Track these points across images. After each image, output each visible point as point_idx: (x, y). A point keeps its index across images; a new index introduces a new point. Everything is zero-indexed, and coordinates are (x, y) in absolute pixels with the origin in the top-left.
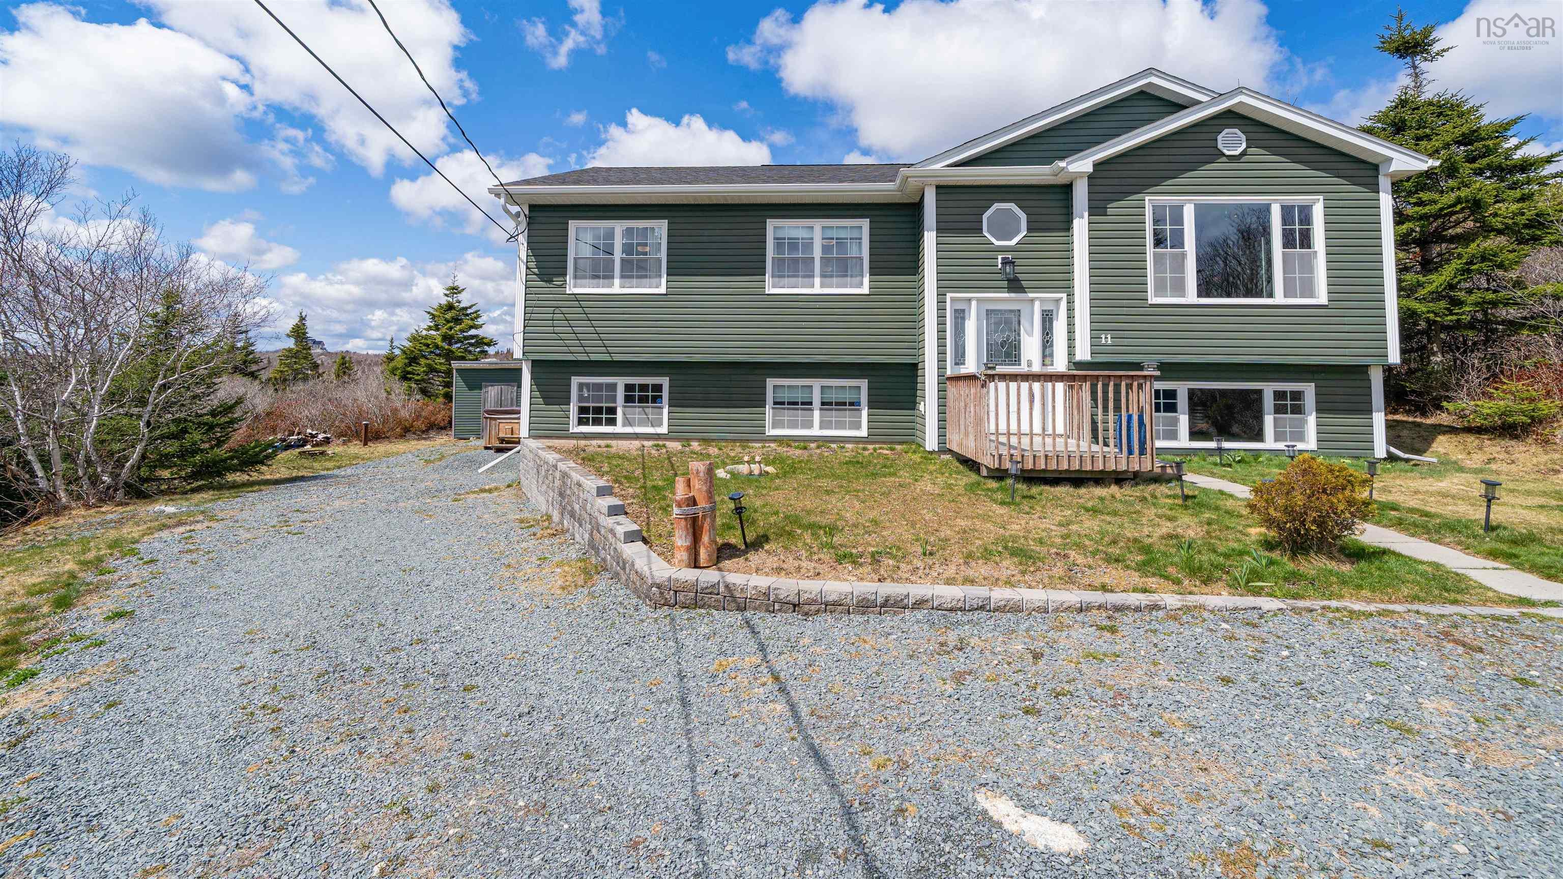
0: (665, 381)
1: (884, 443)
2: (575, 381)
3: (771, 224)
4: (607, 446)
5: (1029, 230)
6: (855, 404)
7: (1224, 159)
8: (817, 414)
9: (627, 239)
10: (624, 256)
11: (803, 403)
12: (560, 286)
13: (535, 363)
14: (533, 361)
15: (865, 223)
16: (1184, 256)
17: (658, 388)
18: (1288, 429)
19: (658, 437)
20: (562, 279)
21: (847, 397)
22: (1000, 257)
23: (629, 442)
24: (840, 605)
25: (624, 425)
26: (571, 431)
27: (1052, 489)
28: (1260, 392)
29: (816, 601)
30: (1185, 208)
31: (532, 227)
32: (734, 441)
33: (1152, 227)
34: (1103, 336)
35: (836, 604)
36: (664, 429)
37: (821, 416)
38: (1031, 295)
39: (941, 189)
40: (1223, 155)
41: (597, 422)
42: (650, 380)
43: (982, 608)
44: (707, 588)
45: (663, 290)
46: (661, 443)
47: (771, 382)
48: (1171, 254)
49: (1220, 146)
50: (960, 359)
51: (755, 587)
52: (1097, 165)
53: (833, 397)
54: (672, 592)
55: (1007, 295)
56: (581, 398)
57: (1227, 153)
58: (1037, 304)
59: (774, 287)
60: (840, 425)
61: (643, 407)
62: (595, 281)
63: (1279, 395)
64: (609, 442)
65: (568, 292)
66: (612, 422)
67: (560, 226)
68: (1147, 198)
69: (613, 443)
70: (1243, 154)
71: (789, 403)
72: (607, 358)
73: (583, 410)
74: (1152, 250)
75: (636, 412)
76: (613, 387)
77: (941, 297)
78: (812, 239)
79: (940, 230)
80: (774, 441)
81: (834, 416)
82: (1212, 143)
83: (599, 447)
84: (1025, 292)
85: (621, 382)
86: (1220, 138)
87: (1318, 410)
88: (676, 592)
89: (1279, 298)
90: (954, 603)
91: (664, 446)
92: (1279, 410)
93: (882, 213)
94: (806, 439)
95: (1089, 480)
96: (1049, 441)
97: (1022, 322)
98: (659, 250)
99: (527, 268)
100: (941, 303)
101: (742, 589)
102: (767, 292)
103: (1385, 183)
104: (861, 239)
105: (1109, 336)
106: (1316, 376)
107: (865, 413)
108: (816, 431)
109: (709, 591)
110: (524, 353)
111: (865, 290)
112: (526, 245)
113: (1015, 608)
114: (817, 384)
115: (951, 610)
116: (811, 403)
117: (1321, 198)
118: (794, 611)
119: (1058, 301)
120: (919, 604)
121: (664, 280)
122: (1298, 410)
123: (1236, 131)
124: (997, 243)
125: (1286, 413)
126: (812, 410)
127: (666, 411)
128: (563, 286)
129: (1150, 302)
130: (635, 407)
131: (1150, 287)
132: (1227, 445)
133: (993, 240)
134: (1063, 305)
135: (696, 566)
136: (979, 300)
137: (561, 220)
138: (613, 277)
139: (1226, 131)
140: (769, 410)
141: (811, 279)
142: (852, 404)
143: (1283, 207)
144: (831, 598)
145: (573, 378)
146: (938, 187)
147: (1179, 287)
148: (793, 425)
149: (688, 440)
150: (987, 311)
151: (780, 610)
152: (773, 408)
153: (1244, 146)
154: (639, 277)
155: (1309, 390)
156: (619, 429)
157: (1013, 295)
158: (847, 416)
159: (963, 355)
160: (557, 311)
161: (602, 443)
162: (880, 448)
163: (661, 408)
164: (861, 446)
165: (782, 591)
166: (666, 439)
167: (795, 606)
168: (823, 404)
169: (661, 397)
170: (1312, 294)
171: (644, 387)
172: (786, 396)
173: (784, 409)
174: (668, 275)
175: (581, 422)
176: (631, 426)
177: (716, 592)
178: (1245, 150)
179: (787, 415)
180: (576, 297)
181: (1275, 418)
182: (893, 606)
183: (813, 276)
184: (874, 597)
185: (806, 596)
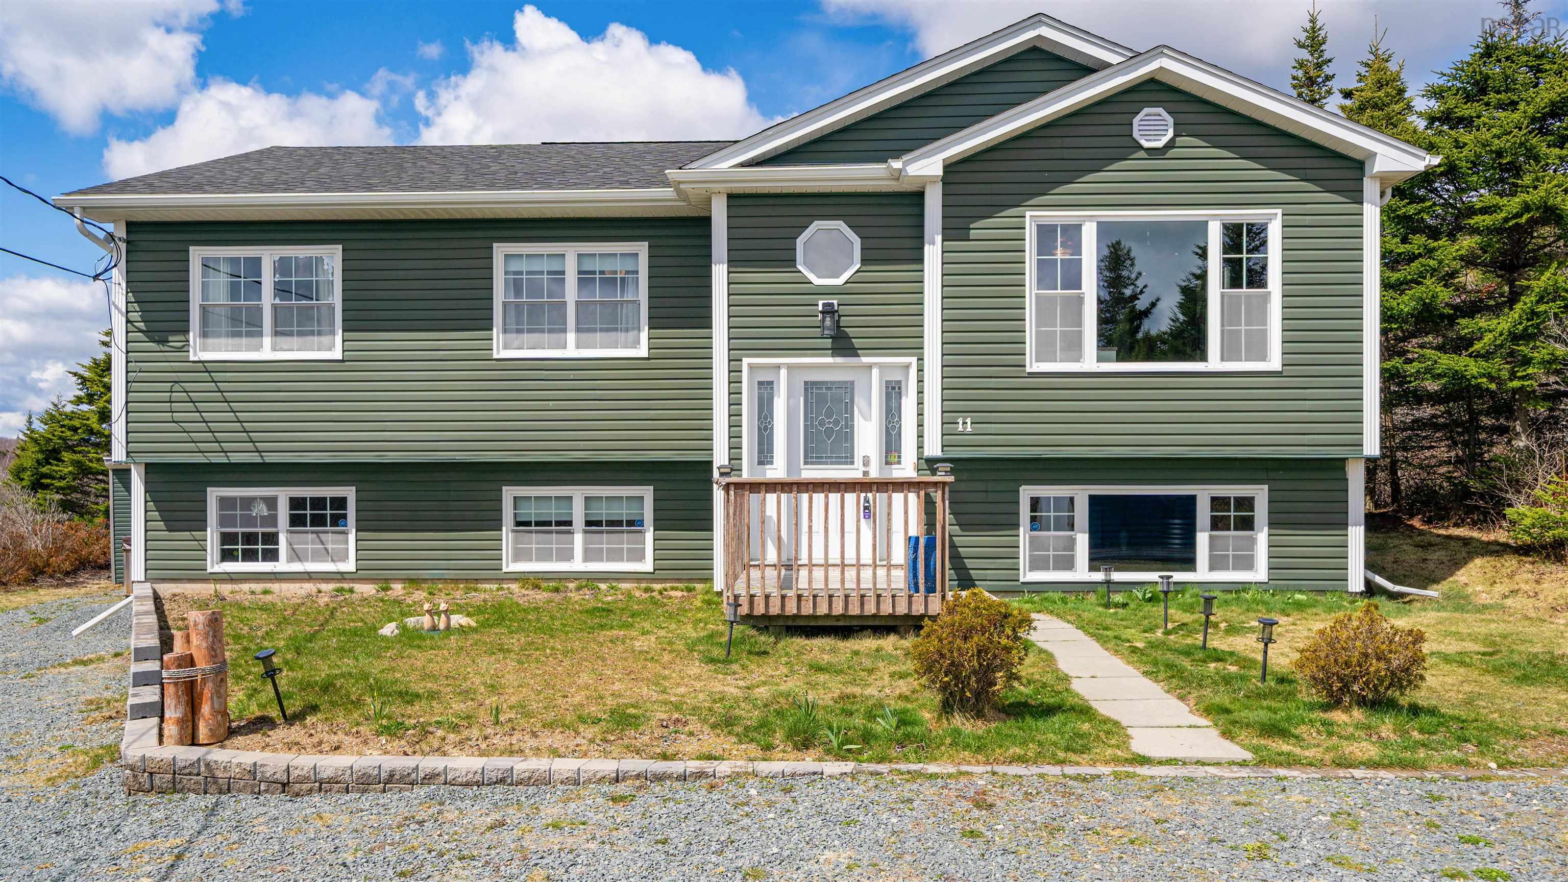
0: (349, 493)
1: (679, 580)
2: (214, 494)
3: (500, 250)
4: (266, 592)
5: (864, 261)
6: (635, 523)
7: (1142, 154)
8: (578, 539)
9: (281, 275)
10: (277, 301)
11: (559, 523)
12: (179, 350)
13: (150, 468)
14: (147, 465)
15: (642, 249)
16: (1080, 300)
17: (340, 503)
18: (1231, 553)
19: (341, 576)
20: (183, 338)
21: (623, 512)
22: (821, 303)
23: (298, 585)
24: (337, 783)
25: (290, 560)
26: (209, 570)
27: (807, 642)
28: (1192, 499)
29: (308, 778)
30: (1083, 228)
31: (134, 257)
32: (456, 581)
33: (1035, 257)
34: (960, 421)
35: (332, 781)
36: (349, 566)
37: (585, 542)
38: (865, 360)
39: (733, 198)
40: (1141, 147)
41: (250, 556)
42: (328, 492)
43: (502, 781)
44: (185, 767)
45: (337, 354)
46: (346, 586)
47: (509, 493)
48: (1063, 297)
49: (1136, 134)
50: (765, 455)
51: (239, 765)
52: (950, 168)
53: (603, 512)
54: (146, 774)
55: (830, 360)
56: (223, 521)
57: (1146, 144)
58: (875, 372)
59: (506, 347)
60: (615, 555)
61: (317, 533)
62: (237, 340)
63: (1218, 503)
64: (268, 586)
65: (192, 358)
66: (272, 555)
67: (176, 256)
68: (1028, 214)
69: (275, 587)
70: (1170, 145)
71: (538, 524)
72: (255, 458)
73: (227, 538)
74: (1035, 291)
75: (308, 539)
76: (271, 503)
77: (734, 363)
78: (563, 273)
79: (732, 263)
80: (515, 580)
81: (605, 541)
82: (1123, 130)
83: (253, 593)
84: (858, 356)
85: (283, 495)
86: (1136, 121)
87: (1271, 525)
88: (151, 774)
89: (1214, 362)
90: (470, 776)
91: (351, 591)
92: (1217, 524)
93: (666, 232)
94: (562, 576)
95: (863, 628)
96: (835, 574)
97: (856, 399)
98: (331, 292)
99: (128, 321)
100: (734, 372)
101: (225, 767)
102: (495, 356)
103: (1371, 188)
104: (637, 272)
105: (969, 421)
106: (1272, 475)
107: (649, 536)
108: (578, 565)
109: (187, 771)
110: (128, 453)
111: (643, 351)
112: (124, 285)
113: (543, 781)
114: (578, 494)
115: (467, 784)
116: (570, 523)
117: (1279, 212)
118: (284, 792)
119: (907, 367)
120: (430, 778)
121: (339, 338)
122: (1247, 524)
123: (1160, 110)
124: (817, 281)
125: (1229, 529)
126: (570, 533)
127: (352, 537)
128: (184, 349)
129: (1028, 370)
130: (307, 532)
131: (1030, 347)
132: (1117, 576)
133: (812, 277)
134: (913, 372)
135: (194, 743)
136: (790, 367)
137: (175, 246)
138: (260, 334)
139: (1146, 110)
140: (507, 534)
141: (562, 335)
142: (631, 523)
143: (1226, 227)
144: (324, 775)
145: (209, 489)
146: (730, 197)
147: (1074, 347)
148: (544, 556)
149: (387, 580)
150: (806, 383)
151: (266, 791)
152: (513, 531)
153: (1170, 134)
154: (301, 334)
155: (1260, 494)
156: (282, 565)
157: (839, 360)
158: (624, 541)
159: (771, 450)
160: (177, 387)
161: (258, 587)
162: (672, 589)
163: (345, 533)
164: (643, 585)
165: (268, 768)
166: (353, 580)
167: (284, 785)
168: (589, 523)
169: (344, 516)
170: (1263, 357)
171: (318, 503)
172: (531, 512)
173: (531, 532)
174: (344, 331)
175: (227, 555)
176: (300, 560)
177: (195, 771)
178: (1172, 140)
179: (534, 540)
180: (205, 367)
181: (1211, 537)
182: (399, 781)
183: (565, 331)
184: (376, 772)
185: (297, 772)
